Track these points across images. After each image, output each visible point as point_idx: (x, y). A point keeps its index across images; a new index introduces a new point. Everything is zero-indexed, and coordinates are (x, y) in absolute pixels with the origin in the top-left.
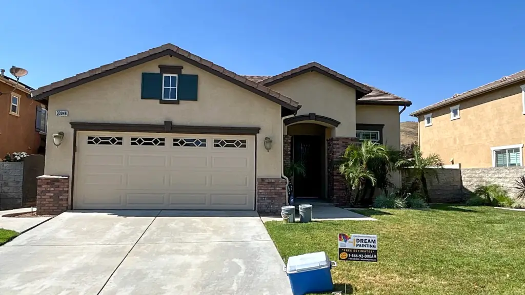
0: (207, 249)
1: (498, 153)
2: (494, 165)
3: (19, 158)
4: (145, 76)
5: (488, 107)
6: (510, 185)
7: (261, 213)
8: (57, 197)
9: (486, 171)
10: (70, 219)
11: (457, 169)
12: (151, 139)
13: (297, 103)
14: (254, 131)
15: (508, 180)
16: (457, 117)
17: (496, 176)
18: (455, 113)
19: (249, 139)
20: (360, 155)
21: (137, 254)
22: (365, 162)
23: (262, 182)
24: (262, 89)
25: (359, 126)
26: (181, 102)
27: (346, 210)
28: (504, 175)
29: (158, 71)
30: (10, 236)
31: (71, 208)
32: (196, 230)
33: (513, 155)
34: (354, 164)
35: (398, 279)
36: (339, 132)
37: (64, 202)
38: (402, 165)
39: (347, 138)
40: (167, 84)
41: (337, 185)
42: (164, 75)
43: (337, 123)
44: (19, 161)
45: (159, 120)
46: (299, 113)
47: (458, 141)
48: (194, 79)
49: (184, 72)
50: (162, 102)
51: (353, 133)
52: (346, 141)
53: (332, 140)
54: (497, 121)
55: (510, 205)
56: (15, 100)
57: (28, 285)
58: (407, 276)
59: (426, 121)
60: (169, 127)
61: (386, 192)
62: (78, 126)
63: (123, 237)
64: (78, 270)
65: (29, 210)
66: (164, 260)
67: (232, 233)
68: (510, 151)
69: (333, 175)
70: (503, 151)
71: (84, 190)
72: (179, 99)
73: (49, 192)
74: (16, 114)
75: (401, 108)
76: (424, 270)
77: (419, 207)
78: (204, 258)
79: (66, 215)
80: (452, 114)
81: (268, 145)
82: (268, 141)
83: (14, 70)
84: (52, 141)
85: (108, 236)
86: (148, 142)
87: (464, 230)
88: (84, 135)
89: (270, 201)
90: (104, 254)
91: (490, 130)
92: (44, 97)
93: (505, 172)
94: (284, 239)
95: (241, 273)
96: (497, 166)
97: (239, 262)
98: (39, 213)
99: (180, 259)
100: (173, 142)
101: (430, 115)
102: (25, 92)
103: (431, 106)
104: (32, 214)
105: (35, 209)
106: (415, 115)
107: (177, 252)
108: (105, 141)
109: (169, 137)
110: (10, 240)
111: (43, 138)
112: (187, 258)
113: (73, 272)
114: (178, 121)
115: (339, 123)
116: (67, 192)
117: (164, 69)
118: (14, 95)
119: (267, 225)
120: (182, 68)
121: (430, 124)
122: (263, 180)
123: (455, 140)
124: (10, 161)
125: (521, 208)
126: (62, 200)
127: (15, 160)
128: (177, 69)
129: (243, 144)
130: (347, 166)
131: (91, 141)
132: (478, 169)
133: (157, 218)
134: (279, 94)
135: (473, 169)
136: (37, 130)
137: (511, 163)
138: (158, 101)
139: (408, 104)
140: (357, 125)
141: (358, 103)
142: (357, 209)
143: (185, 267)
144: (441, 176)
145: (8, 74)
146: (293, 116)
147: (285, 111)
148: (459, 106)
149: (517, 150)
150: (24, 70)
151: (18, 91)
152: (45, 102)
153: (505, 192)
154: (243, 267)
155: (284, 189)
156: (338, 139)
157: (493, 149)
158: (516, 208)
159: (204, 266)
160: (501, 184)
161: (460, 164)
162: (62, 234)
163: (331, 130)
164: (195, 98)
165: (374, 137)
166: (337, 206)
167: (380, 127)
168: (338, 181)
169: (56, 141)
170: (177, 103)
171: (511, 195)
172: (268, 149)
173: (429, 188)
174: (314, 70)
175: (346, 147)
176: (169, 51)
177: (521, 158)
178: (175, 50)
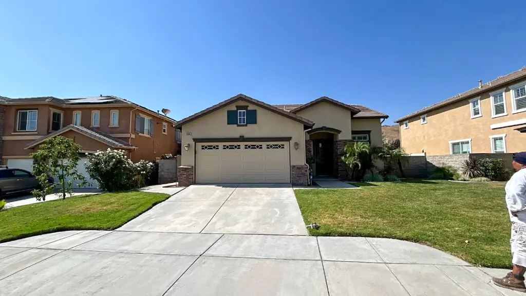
0: (261, 204)
1: (454, 144)
2: (451, 153)
3: (168, 157)
4: (228, 112)
5: (446, 115)
6: (458, 166)
7: (293, 184)
8: (187, 178)
9: (443, 157)
10: (195, 188)
11: (423, 156)
12: (233, 146)
13: (312, 122)
14: (288, 139)
15: (458, 163)
16: (426, 122)
17: (450, 160)
18: (424, 119)
19: (286, 143)
20: (353, 150)
21: (227, 206)
22: (356, 154)
23: (293, 168)
24: (292, 115)
25: (353, 132)
26: (248, 125)
27: (345, 183)
28: (454, 159)
29: (235, 109)
30: (168, 196)
31: (195, 183)
32: (257, 194)
33: (465, 146)
34: (350, 156)
35: (359, 219)
36: (341, 137)
37: (191, 180)
38: (381, 155)
39: (346, 140)
40: (240, 116)
41: (340, 168)
42: (239, 111)
43: (339, 132)
44: (169, 158)
45: (237, 135)
46: (314, 127)
47: (426, 138)
48: (254, 112)
49: (249, 109)
50: (238, 126)
51: (349, 137)
52: (345, 142)
53: (337, 141)
54: (452, 124)
55: (457, 179)
56: (165, 126)
57: (177, 219)
58: (365, 218)
59: (404, 125)
60: (242, 139)
61: (372, 172)
62: (196, 140)
63: (220, 197)
64: (199, 212)
65: (174, 184)
66: (240, 208)
67: (275, 196)
68: (463, 143)
69: (338, 162)
70: (458, 144)
71: (201, 173)
72: (247, 123)
73: (184, 175)
74: (166, 133)
75: (382, 120)
76: (377, 215)
77: (393, 180)
78: (259, 208)
79: (192, 187)
80: (422, 120)
81: (296, 147)
82: (296, 144)
83: (164, 111)
84: (184, 149)
85: (213, 197)
86: (232, 147)
87: (413, 194)
88: (199, 145)
89: (298, 178)
90: (211, 206)
91: (448, 130)
92: (180, 126)
93: (456, 157)
94: (303, 198)
95: (277, 215)
96: (454, 153)
97: (277, 210)
98: (180, 186)
99: (247, 208)
100: (244, 147)
101: (407, 121)
102: (170, 122)
103: (408, 116)
104: (176, 186)
105: (177, 183)
106: (397, 122)
107: (246, 205)
108: (210, 148)
109: (242, 144)
110: (168, 198)
111: (180, 146)
112: (251, 208)
113: (196, 214)
114: (247, 135)
115: (341, 131)
116: (193, 174)
117: (239, 108)
118: (164, 123)
119: (295, 191)
120: (248, 106)
121: (408, 127)
122: (294, 166)
123: (424, 137)
124: (164, 159)
125: (465, 181)
126: (190, 179)
127: (167, 158)
128: (245, 107)
129: (282, 147)
130: (345, 157)
131: (203, 148)
132: (437, 156)
133: (237, 188)
134: (302, 118)
135: (434, 156)
136: (176, 141)
137: (464, 151)
138: (236, 125)
139: (387, 117)
140: (352, 131)
141: (353, 118)
142: (352, 182)
143: (249, 212)
144: (410, 161)
145: (161, 113)
146: (310, 129)
147: (306, 127)
148: (426, 115)
149: (468, 143)
150: (169, 110)
151: (166, 121)
152: (180, 129)
153: (456, 170)
154: (279, 213)
155: (306, 171)
156: (340, 141)
157: (450, 142)
158: (461, 180)
159: (258, 211)
160: (453, 165)
161: (425, 153)
162: (191, 195)
163: (337, 135)
164: (255, 123)
165: (365, 138)
166: (341, 180)
167: (369, 132)
168: (340, 165)
169: (186, 149)
170: (246, 125)
171: (460, 172)
172: (296, 149)
173: (403, 169)
174: (324, 101)
175: (345, 145)
176: (241, 98)
177: (470, 147)
178: (244, 97)
